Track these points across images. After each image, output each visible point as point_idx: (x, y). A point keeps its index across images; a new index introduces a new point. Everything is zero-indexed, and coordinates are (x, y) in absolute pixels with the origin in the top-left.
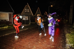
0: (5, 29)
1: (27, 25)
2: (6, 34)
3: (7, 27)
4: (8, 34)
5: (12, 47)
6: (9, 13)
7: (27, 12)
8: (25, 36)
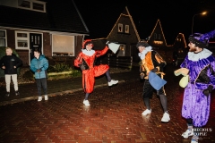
0: (63, 77)
1: (122, 71)
2: (67, 92)
3: (70, 72)
4: (71, 91)
5: (81, 126)
6: (77, 35)
7: (124, 33)
8: (118, 103)
